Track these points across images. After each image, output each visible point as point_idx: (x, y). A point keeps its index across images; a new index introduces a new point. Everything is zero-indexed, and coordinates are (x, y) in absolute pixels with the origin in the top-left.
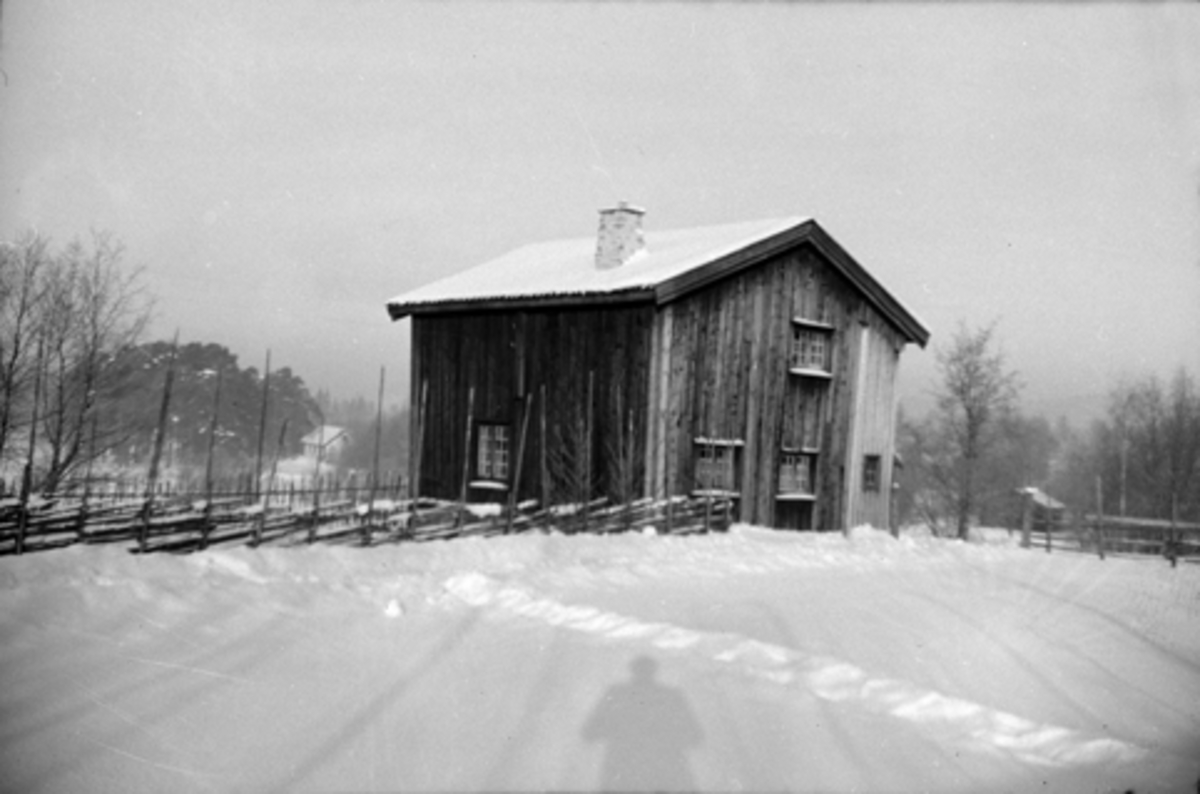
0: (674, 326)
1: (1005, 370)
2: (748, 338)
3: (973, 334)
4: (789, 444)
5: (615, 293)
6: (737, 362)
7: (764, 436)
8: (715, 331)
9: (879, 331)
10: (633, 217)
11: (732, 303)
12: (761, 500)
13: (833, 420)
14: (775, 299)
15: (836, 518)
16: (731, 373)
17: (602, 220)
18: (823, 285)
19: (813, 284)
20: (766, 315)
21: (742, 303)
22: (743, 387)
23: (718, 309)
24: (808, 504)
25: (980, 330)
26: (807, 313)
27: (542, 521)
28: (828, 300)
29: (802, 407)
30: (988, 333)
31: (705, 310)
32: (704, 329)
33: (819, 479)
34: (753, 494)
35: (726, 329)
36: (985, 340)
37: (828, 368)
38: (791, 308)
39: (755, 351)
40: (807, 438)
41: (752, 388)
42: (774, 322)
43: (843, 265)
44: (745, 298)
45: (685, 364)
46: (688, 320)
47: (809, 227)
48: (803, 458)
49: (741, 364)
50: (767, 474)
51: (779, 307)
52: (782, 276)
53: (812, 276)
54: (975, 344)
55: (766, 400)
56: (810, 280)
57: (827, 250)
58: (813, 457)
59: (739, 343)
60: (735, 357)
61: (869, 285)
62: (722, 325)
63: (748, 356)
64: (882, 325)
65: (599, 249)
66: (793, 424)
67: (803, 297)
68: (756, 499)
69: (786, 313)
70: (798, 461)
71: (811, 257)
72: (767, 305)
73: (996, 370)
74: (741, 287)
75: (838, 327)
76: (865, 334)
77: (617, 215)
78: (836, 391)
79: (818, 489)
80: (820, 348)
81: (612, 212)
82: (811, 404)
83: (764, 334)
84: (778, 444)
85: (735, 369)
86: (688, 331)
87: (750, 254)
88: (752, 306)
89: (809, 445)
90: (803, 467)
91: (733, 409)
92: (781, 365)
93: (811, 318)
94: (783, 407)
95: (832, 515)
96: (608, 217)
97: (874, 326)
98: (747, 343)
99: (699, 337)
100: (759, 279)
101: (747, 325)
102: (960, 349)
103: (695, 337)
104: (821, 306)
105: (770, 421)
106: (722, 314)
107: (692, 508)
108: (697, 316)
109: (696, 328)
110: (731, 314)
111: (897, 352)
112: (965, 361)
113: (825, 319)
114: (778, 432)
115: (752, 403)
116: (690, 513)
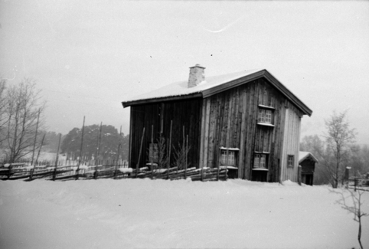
0: (211, 107)
1: (350, 128)
2: (241, 111)
3: (338, 115)
4: (257, 150)
5: (190, 94)
6: (236, 120)
7: (247, 147)
8: (228, 109)
9: (293, 110)
10: (201, 69)
11: (234, 99)
12: (246, 170)
13: (275, 142)
14: (251, 97)
15: (277, 178)
16: (234, 124)
17: (190, 71)
18: (270, 93)
19: (266, 93)
20: (248, 104)
21: (238, 99)
22: (239, 129)
23: (228, 101)
24: (265, 172)
25: (341, 113)
26: (264, 103)
27: (150, 175)
28: (272, 98)
29: (262, 137)
30: (344, 115)
31: (223, 101)
32: (223, 108)
33: (269, 163)
34: (243, 168)
35: (232, 108)
36: (343, 117)
37: (273, 123)
38: (258, 101)
39: (243, 116)
40: (265, 148)
41: (242, 129)
42: (251, 106)
43: (278, 86)
44: (239, 97)
45: (215, 120)
46: (217, 104)
47: (264, 72)
48: (263, 155)
49: (238, 121)
50: (249, 161)
51: (253, 101)
52: (254, 89)
53: (266, 90)
54: (339, 119)
55: (248, 134)
56: (265, 91)
57: (271, 80)
58: (267, 155)
59: (237, 113)
60: (236, 118)
61: (288, 94)
62: (230, 107)
63: (241, 118)
64: (294, 108)
65: (189, 81)
66: (259, 143)
67: (263, 97)
68: (244, 170)
69: (256, 103)
70: (262, 156)
71: (265, 83)
72: (248, 100)
73: (346, 128)
74: (238, 93)
75: (276, 108)
76: (287, 111)
77: (195, 68)
78: (276, 131)
79: (269, 167)
80: (270, 116)
81: (193, 68)
82: (266, 136)
83: (247, 110)
84: (253, 150)
85: (236, 123)
86: (217, 108)
87: (240, 81)
88: (242, 100)
89: (265, 151)
90: (263, 159)
91: (235, 137)
92: (254, 122)
93: (265, 105)
94: (255, 136)
95: (275, 176)
96: (192, 69)
97: (291, 108)
98: (240, 114)
99: (221, 111)
100: (245, 90)
101: (240, 107)
102: (334, 121)
103: (219, 111)
104: (270, 100)
105: (249, 141)
106: (230, 103)
107: (211, 172)
108: (220, 103)
109: (220, 107)
110: (234, 103)
111: (300, 118)
112: (336, 125)
113: (271, 105)
114: (253, 146)
115: (242, 135)
116: (211, 173)
